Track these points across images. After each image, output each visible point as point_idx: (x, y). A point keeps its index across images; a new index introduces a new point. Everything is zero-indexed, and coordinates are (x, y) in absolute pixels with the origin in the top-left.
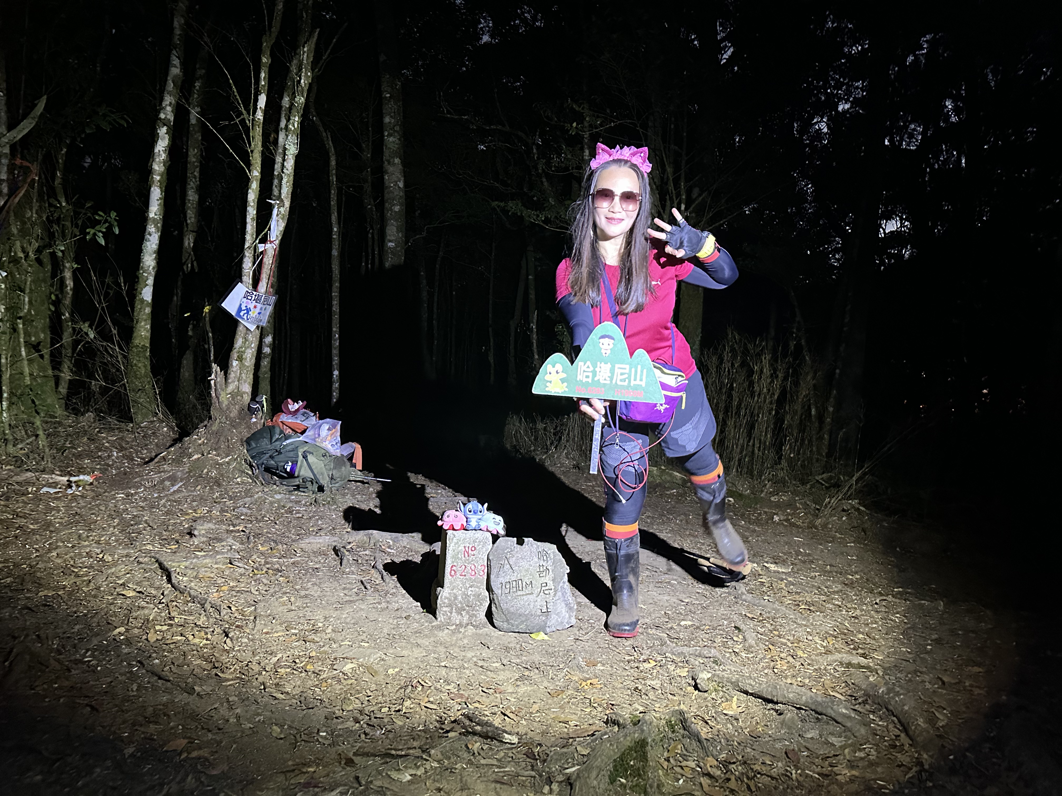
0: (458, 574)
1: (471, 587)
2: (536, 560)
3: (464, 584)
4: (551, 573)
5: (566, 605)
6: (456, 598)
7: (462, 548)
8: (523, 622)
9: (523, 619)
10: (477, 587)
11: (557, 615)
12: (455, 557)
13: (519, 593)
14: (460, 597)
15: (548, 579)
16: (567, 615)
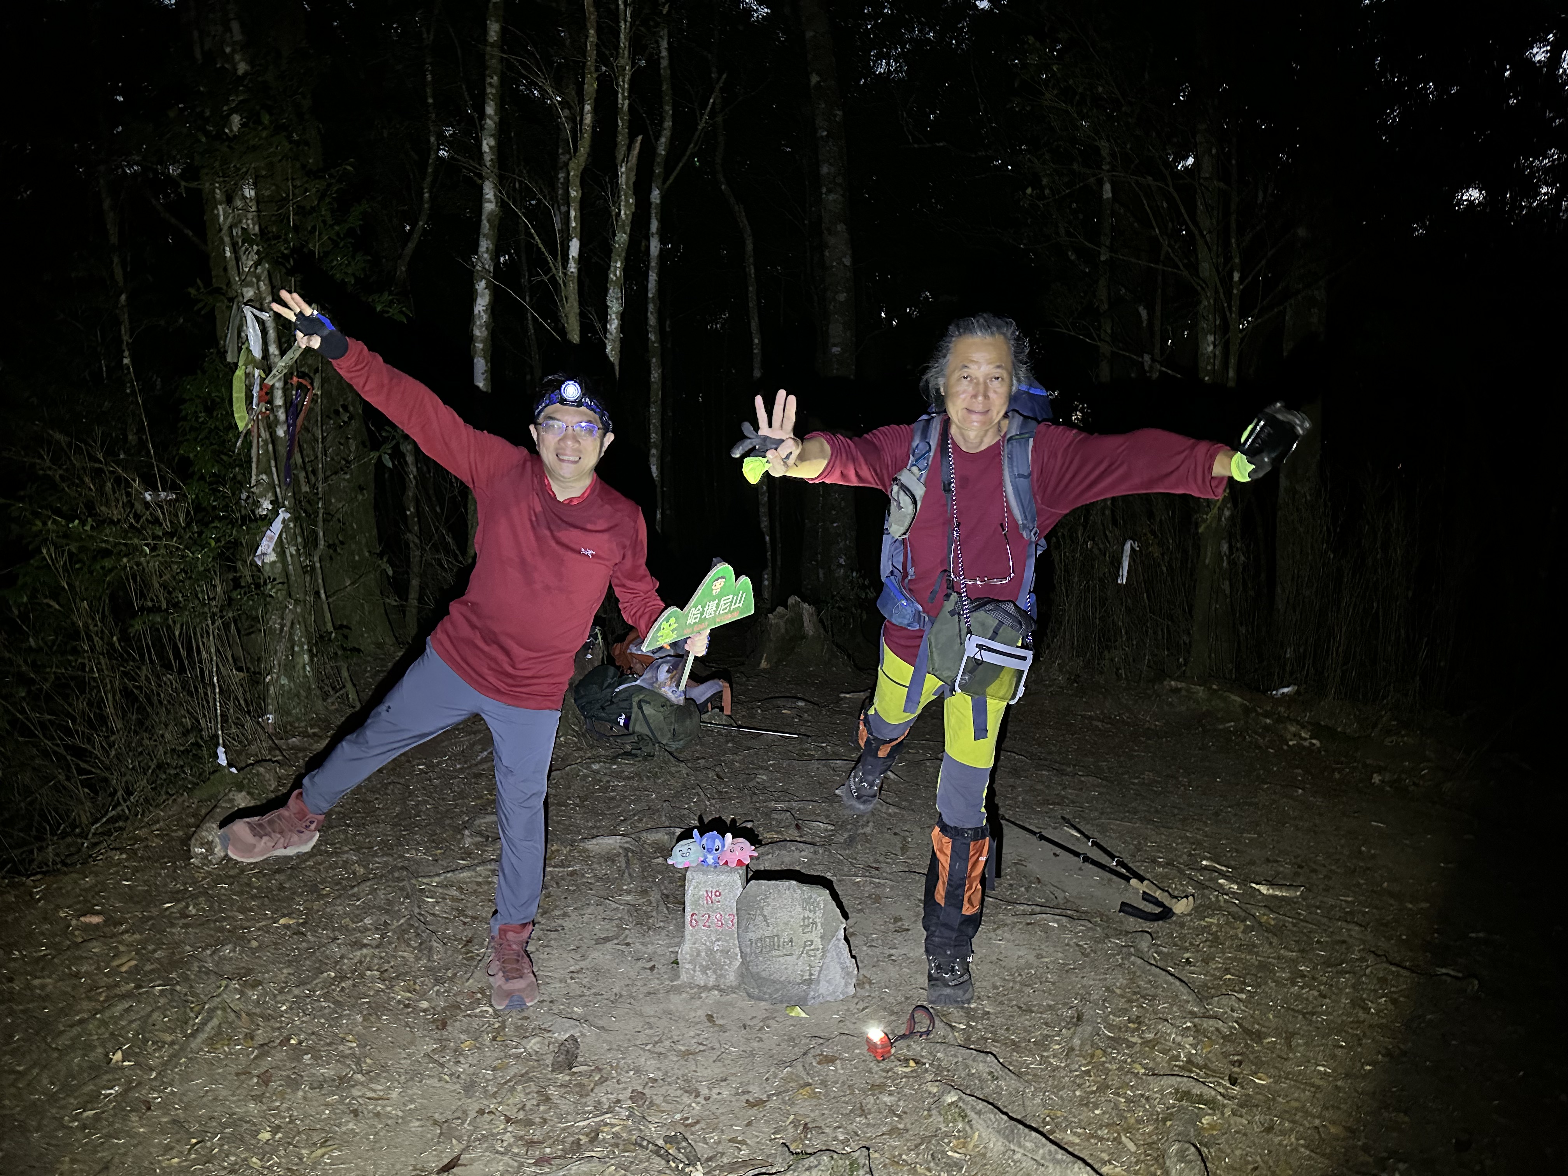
0: (701, 924)
1: (718, 940)
2: (800, 910)
3: (709, 936)
4: (819, 927)
5: (843, 969)
6: (698, 954)
7: (703, 893)
8: (777, 991)
9: (778, 987)
10: (727, 941)
11: (827, 982)
12: (696, 903)
13: (774, 953)
14: (703, 954)
15: (815, 936)
16: (843, 982)
